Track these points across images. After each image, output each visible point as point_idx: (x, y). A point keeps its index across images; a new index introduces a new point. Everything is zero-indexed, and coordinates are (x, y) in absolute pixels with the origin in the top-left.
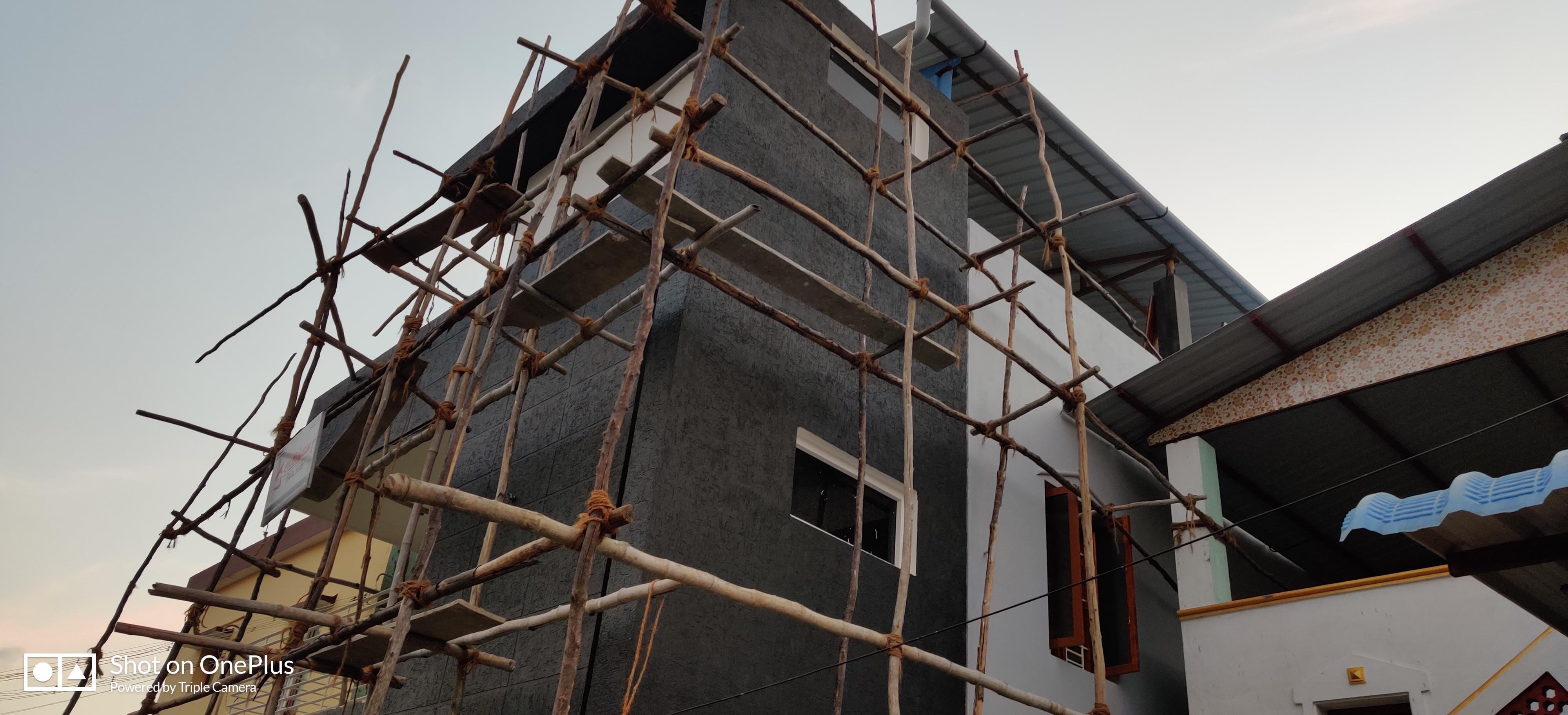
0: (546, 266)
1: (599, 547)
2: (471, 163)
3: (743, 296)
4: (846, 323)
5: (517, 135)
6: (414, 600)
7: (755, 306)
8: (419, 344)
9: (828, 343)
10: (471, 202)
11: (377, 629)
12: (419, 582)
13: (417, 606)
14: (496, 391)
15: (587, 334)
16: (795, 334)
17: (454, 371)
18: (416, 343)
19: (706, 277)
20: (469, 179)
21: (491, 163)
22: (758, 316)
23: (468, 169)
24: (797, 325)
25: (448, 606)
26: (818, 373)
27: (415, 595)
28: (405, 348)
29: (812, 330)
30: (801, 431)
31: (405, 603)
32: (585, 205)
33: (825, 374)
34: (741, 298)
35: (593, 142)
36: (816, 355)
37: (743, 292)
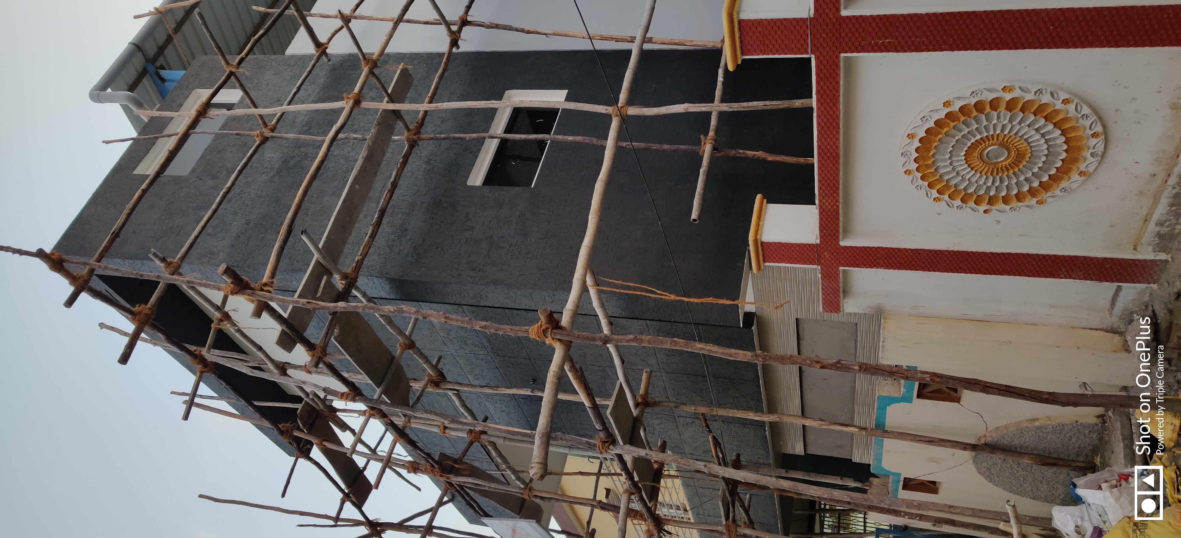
0: (361, 379)
1: (568, 329)
2: (285, 441)
3: (372, 234)
4: (384, 154)
5: (258, 409)
6: (610, 445)
7: (378, 224)
8: (428, 461)
9: (401, 166)
10: (315, 437)
11: (629, 465)
12: (598, 443)
13: (614, 442)
14: (457, 403)
15: (411, 345)
16: (397, 192)
17: (444, 433)
18: (427, 464)
19: (360, 263)
20: (298, 440)
21: (283, 427)
22: (384, 221)
23: (290, 443)
24: (389, 191)
25: (612, 421)
26: (424, 171)
27: (607, 444)
28: (432, 471)
29: (392, 179)
30: (470, 183)
31: (613, 450)
32: (315, 359)
33: (424, 166)
34: (373, 236)
35: (259, 354)
36: (410, 174)
37: (368, 235)
